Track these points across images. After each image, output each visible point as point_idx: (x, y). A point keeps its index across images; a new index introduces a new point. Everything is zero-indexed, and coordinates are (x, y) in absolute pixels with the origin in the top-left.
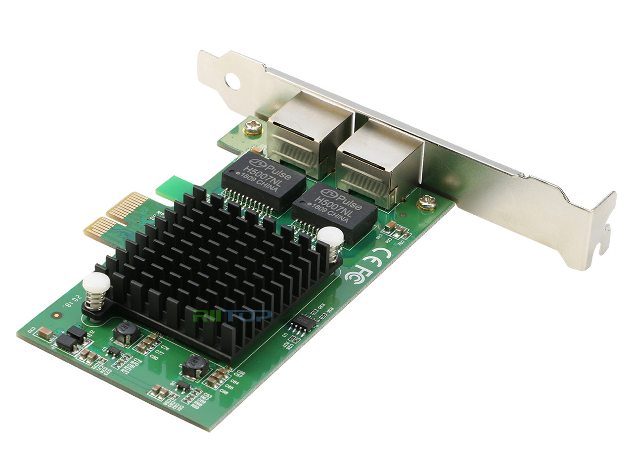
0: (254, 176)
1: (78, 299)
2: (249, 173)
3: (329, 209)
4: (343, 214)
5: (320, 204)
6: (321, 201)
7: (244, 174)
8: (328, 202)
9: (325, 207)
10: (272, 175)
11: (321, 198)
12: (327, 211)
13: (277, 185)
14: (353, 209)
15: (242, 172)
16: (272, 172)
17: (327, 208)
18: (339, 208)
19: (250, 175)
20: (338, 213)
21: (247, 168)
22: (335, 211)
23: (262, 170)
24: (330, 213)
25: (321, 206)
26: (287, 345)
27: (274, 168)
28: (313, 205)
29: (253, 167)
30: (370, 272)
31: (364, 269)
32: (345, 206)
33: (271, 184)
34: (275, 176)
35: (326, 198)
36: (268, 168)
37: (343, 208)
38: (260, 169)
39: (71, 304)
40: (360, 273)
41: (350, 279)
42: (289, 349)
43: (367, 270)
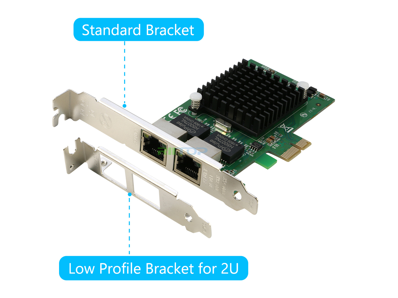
0: (229, 143)
2: (231, 145)
3: (193, 123)
4: (186, 120)
5: (197, 126)
6: (196, 128)
7: (234, 144)
8: (193, 127)
9: (195, 125)
10: (219, 143)
11: (196, 129)
12: (194, 122)
13: (217, 137)
14: (181, 122)
15: (235, 146)
16: (219, 144)
17: (194, 124)
18: (188, 124)
19: (230, 144)
20: (189, 121)
21: (232, 147)
22: (190, 122)
23: (224, 146)
25: (196, 125)
27: (218, 146)
28: (201, 126)
29: (229, 148)
30: (175, 112)
32: (185, 124)
33: (221, 138)
34: (218, 142)
35: (193, 129)
36: (221, 147)
37: (186, 123)
38: (225, 146)
41: (184, 110)
43: (176, 113)
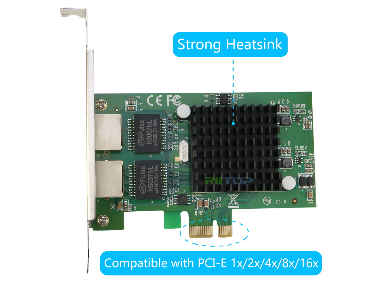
1: (278, 201)
24: (155, 131)
26: (241, 97)
31: (168, 100)
39: (284, 201)
40: (172, 100)
42: (243, 95)
